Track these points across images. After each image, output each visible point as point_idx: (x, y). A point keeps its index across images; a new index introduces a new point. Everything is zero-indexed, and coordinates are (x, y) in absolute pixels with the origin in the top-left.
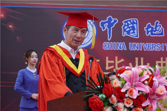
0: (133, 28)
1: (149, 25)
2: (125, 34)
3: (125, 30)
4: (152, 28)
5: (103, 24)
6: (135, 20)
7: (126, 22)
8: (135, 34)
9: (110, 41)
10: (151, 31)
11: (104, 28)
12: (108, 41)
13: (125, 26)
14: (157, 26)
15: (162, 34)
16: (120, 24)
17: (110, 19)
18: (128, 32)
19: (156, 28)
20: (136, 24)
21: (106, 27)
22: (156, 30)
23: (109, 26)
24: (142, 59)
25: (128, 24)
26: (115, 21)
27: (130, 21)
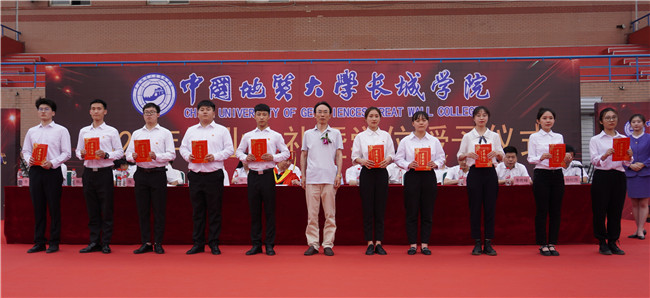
0: (224, 89)
1: (245, 85)
2: (212, 97)
3: (213, 91)
4: (250, 88)
5: (184, 84)
6: (227, 77)
7: (215, 80)
8: (226, 97)
9: (193, 107)
10: (248, 92)
11: (185, 90)
12: (190, 107)
13: (214, 85)
14: (256, 84)
15: (263, 95)
16: (207, 83)
17: (194, 78)
18: (218, 94)
19: (254, 88)
20: (228, 82)
21: (188, 88)
22: (255, 90)
23: (192, 87)
24: (235, 129)
25: (218, 83)
26: (201, 80)
27: (220, 79)
